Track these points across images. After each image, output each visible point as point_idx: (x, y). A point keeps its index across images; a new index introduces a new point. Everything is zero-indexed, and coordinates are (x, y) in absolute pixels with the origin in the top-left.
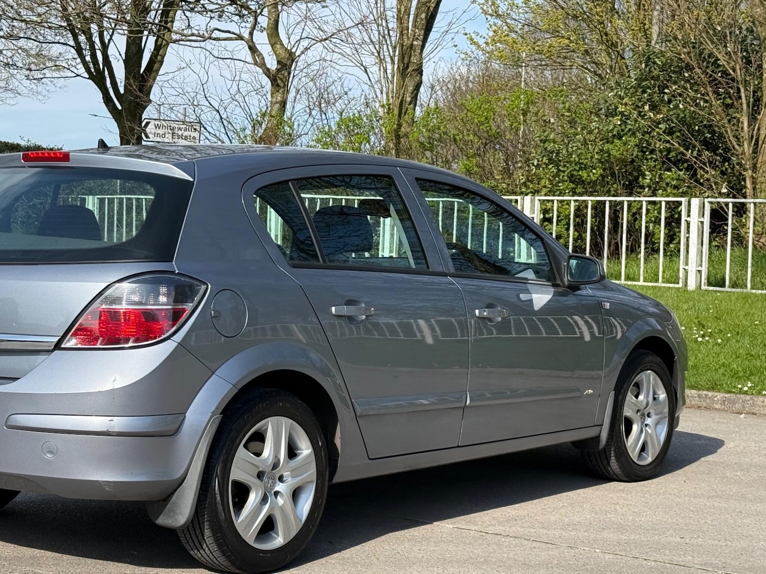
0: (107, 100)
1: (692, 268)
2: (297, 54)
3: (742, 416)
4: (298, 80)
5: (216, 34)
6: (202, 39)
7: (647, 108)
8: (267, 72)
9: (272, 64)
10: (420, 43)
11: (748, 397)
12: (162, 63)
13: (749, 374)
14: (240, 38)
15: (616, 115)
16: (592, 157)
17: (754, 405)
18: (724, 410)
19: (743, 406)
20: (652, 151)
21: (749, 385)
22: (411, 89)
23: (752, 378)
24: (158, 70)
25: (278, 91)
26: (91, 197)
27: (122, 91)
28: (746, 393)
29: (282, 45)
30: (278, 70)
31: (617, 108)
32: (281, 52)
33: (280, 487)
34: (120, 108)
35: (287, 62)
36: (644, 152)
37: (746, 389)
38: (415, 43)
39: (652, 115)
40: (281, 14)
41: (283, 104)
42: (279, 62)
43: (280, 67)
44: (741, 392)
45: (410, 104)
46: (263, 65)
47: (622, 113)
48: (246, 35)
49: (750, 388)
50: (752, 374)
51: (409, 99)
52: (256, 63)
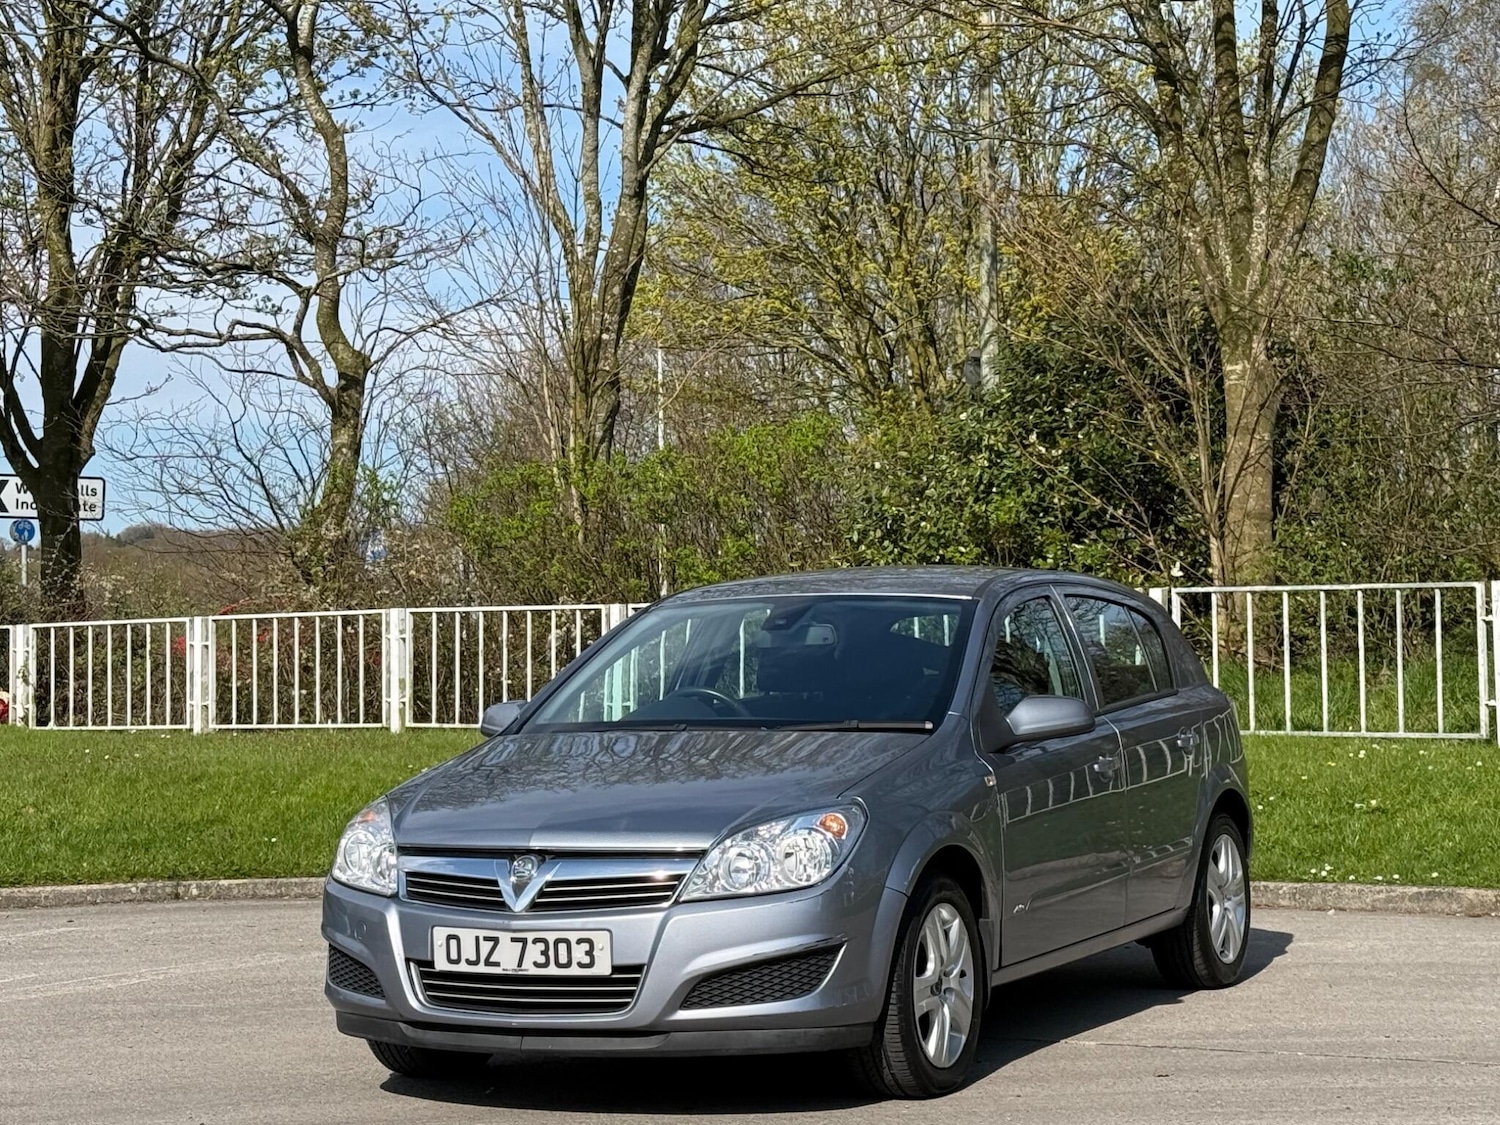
0: (15, 453)
2: (373, 359)
3: (1332, 912)
4: (379, 405)
7: (1033, 438)
8: (325, 392)
10: (614, 336)
11: (1330, 886)
12: (111, 379)
13: (1319, 855)
14: (276, 334)
15: (980, 451)
16: (957, 526)
17: (1340, 896)
18: (1295, 907)
19: (1324, 900)
20: (1046, 511)
21: (1328, 868)
22: (602, 415)
23: (1326, 858)
24: (107, 395)
25: (344, 426)
26: (20, 628)
27: (39, 434)
28: (1324, 880)
29: (346, 343)
30: (343, 389)
31: (981, 439)
32: (344, 355)
34: (36, 465)
35: (355, 375)
36: (1036, 513)
37: (1324, 873)
38: (605, 336)
39: (1043, 450)
40: (343, 292)
41: (356, 450)
42: (341, 376)
43: (343, 382)
44: (1316, 879)
45: (602, 441)
46: (318, 383)
47: (990, 448)
48: (288, 329)
49: (1329, 872)
50: (1323, 853)
51: (599, 433)
52: (301, 377)
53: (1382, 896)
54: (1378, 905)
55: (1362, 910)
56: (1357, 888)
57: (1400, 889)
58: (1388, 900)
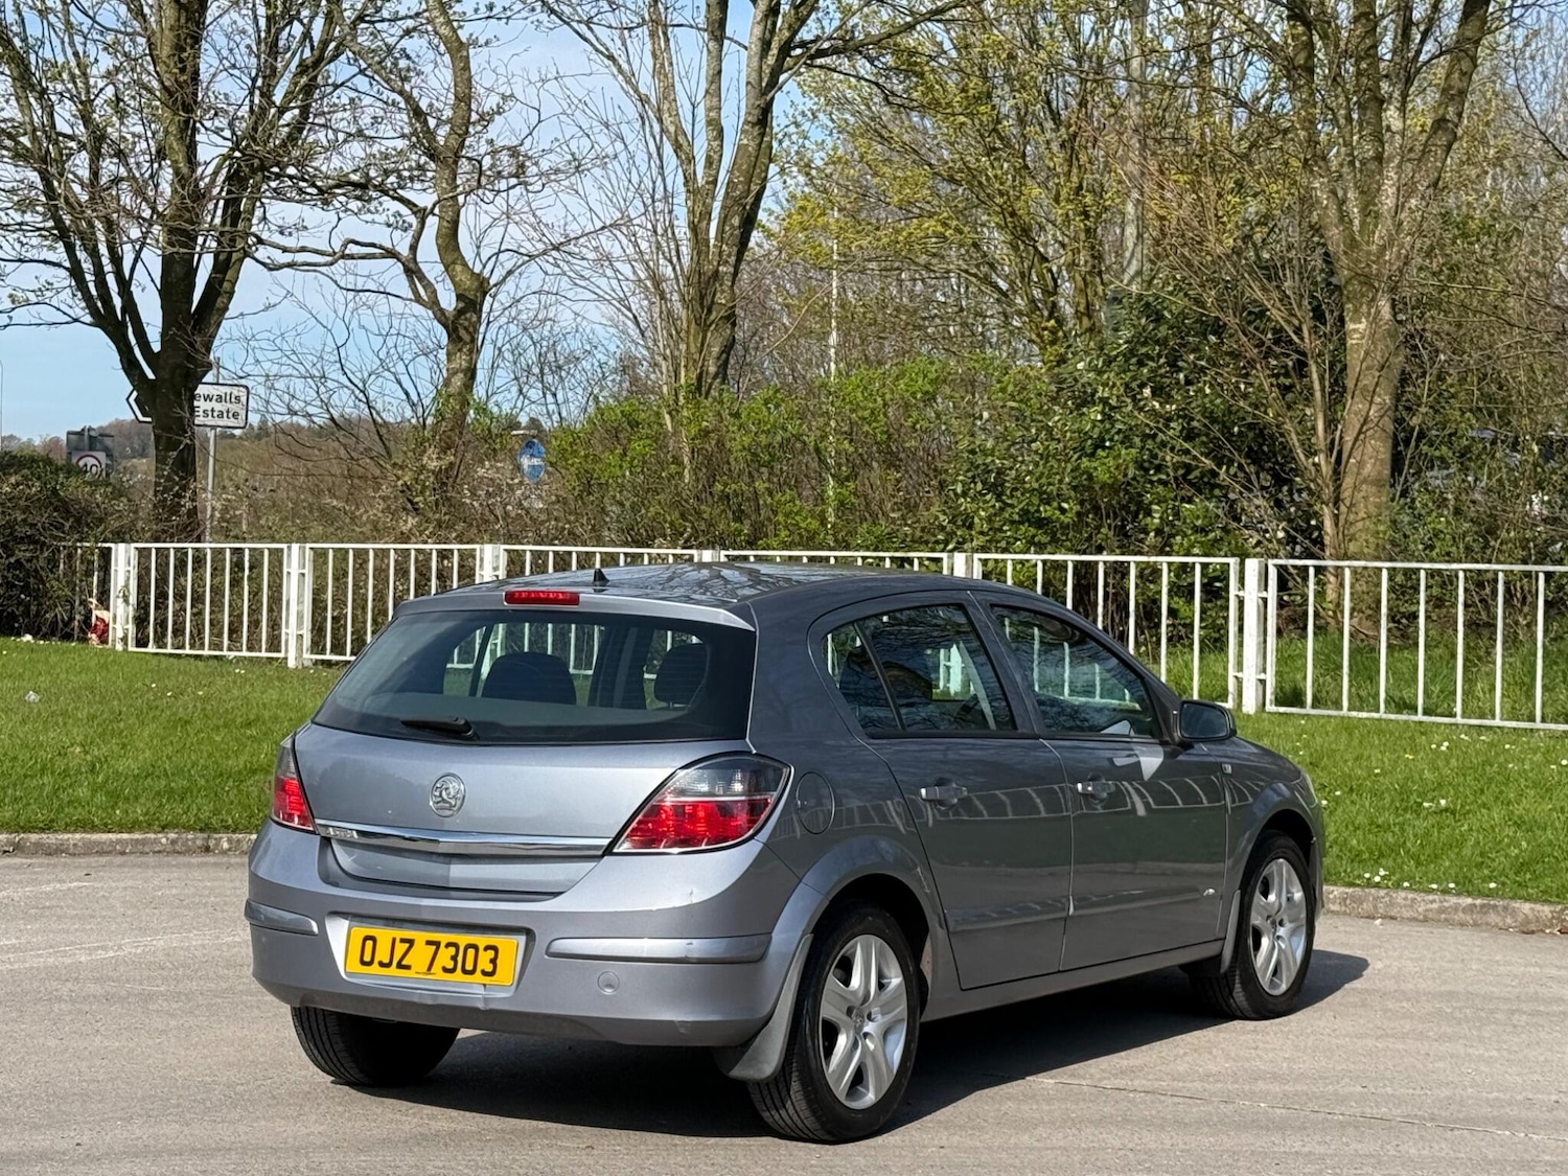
0: (130, 366)
1: (1250, 676)
2: (492, 282)
3: (1378, 922)
4: (494, 333)
5: (353, 249)
6: (330, 259)
7: (1147, 392)
8: (441, 316)
9: (448, 301)
10: (732, 270)
11: (1382, 893)
12: (231, 294)
13: (1378, 857)
14: (391, 254)
15: (1094, 404)
16: (1061, 481)
17: (1391, 904)
18: (1345, 913)
19: (1375, 907)
20: (1159, 469)
21: (1382, 873)
22: (716, 350)
23: (1384, 862)
24: (226, 309)
25: (460, 350)
26: (122, 546)
27: (156, 347)
28: (1377, 885)
29: (465, 265)
30: (460, 312)
31: (1095, 391)
32: (462, 277)
33: (869, 1028)
34: (151, 376)
35: (473, 298)
36: (1147, 470)
37: (1377, 879)
38: (722, 269)
39: (1157, 405)
40: (463, 211)
41: (471, 373)
42: (459, 297)
43: (461, 305)
44: (1369, 884)
45: (715, 378)
46: (433, 304)
47: (1104, 401)
48: (404, 250)
49: (1383, 878)
50: (1382, 855)
51: (712, 369)
52: (418, 299)
53: (1435, 906)
54: (1430, 915)
55: (1415, 919)
56: (1410, 896)
57: (1453, 900)
58: (1441, 910)
